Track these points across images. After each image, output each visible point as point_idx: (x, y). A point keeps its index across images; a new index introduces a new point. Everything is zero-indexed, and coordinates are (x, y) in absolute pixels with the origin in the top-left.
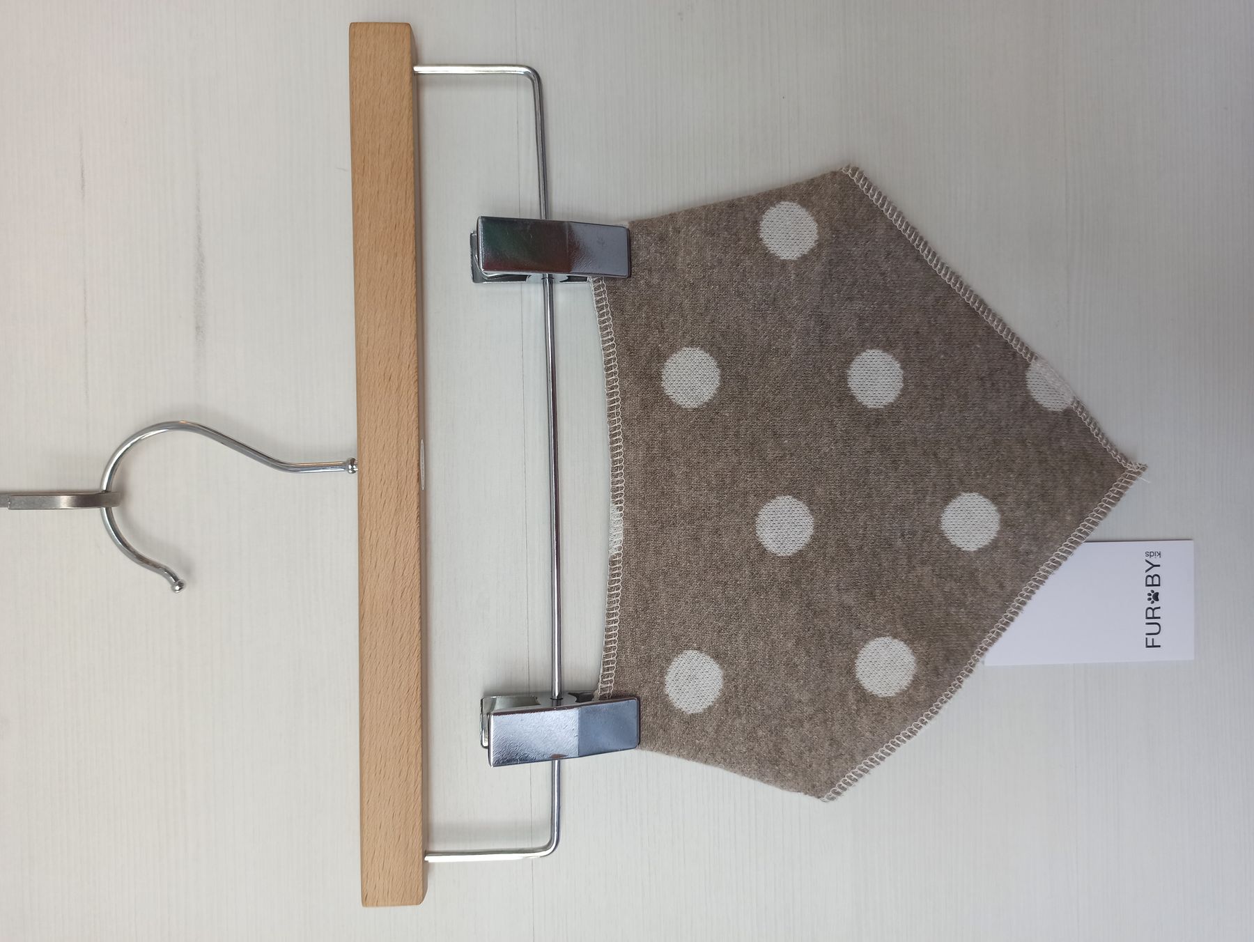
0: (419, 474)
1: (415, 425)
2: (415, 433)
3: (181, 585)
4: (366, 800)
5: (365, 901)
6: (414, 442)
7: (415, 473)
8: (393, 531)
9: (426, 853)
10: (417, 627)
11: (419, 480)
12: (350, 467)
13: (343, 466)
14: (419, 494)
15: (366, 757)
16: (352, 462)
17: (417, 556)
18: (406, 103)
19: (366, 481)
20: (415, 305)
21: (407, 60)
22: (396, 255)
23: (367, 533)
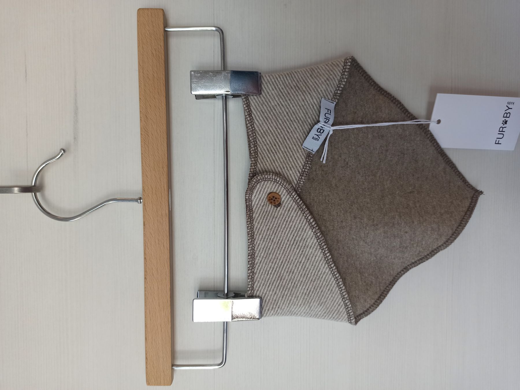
12: (139, 201)
16: (140, 199)
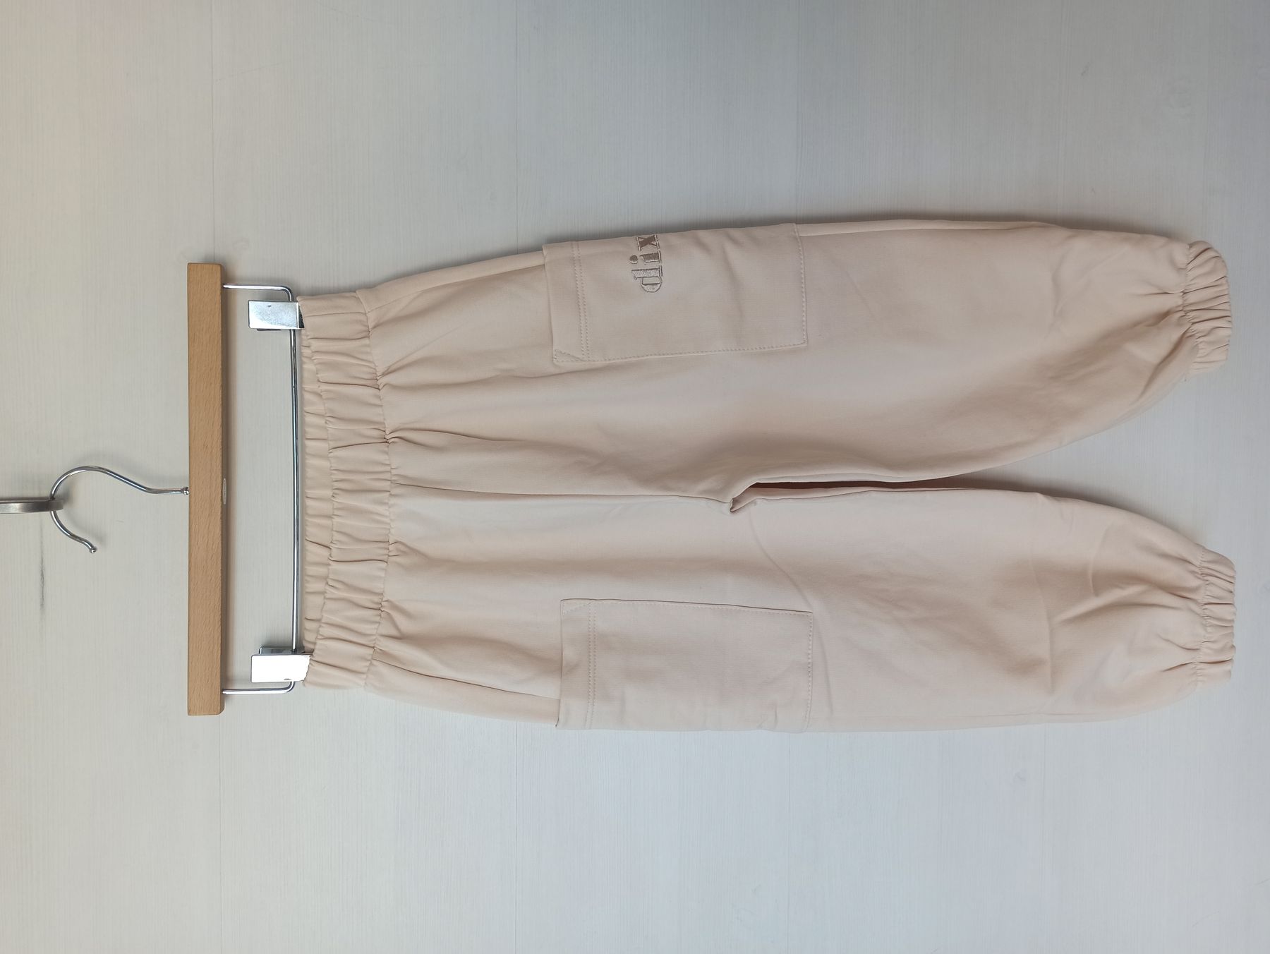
0: (222, 497)
1: (221, 471)
2: (220, 475)
3: (95, 549)
4: (190, 661)
5: (189, 712)
6: (219, 480)
7: (220, 495)
8: (207, 526)
9: (223, 690)
10: (220, 574)
11: (222, 500)
13: (182, 491)
14: (222, 507)
15: (190, 640)
17: (220, 539)
18: (218, 306)
19: (193, 500)
20: (221, 410)
21: (219, 283)
22: (211, 384)
23: (193, 526)
